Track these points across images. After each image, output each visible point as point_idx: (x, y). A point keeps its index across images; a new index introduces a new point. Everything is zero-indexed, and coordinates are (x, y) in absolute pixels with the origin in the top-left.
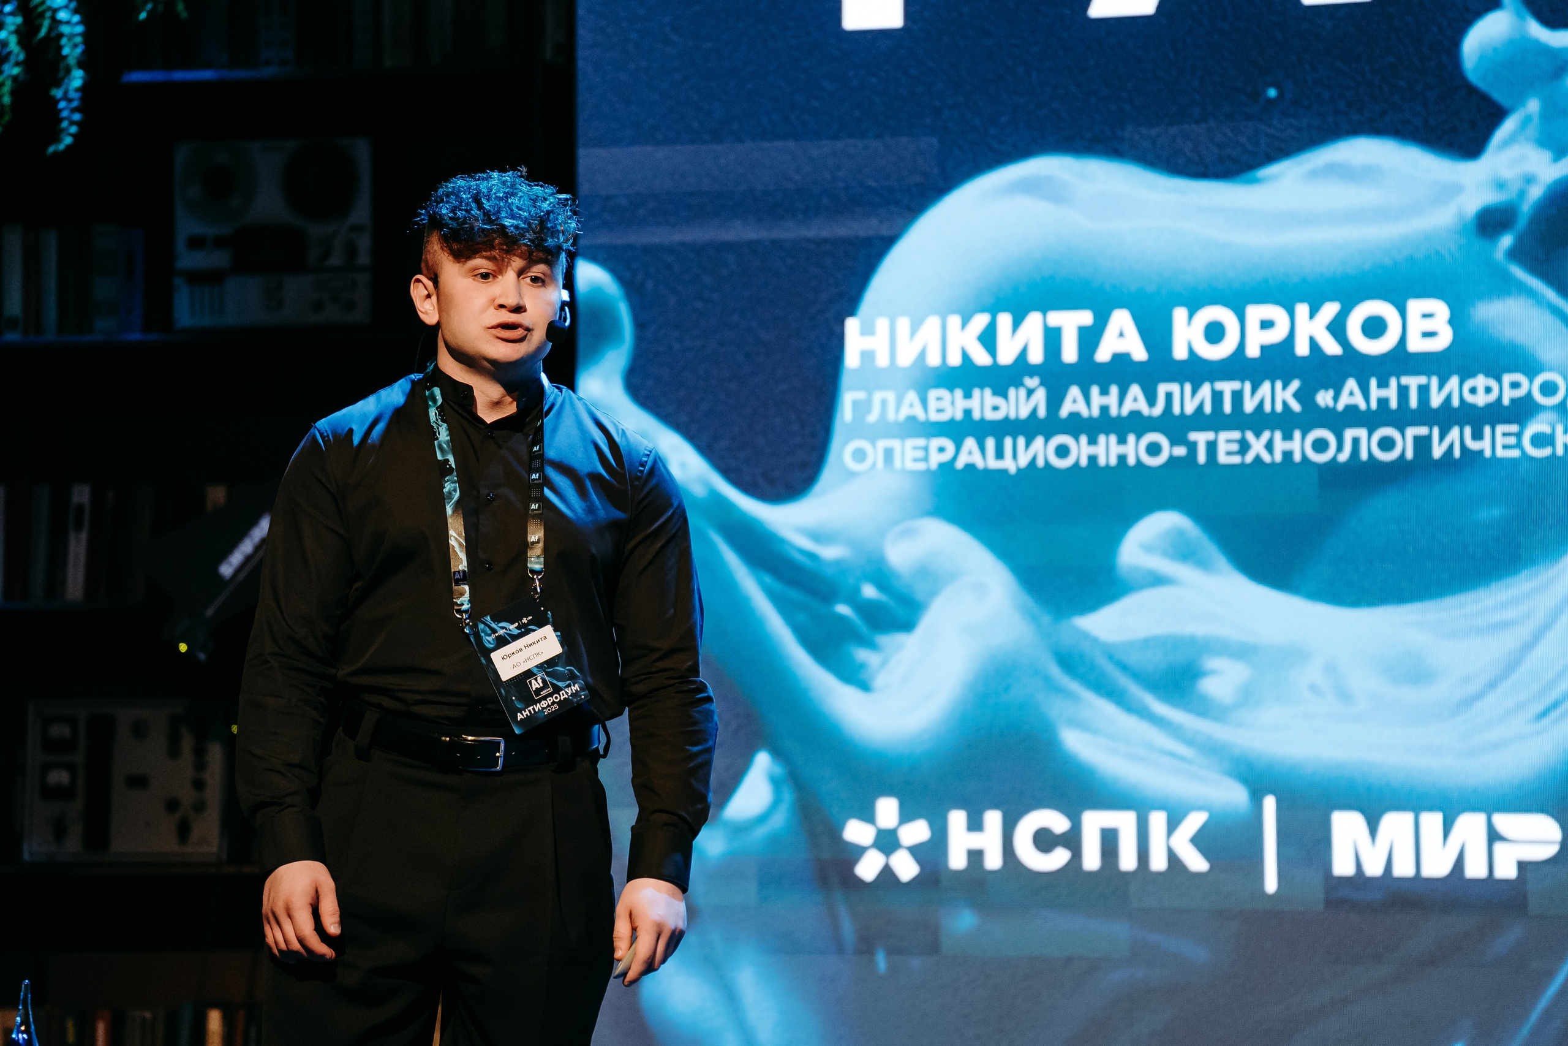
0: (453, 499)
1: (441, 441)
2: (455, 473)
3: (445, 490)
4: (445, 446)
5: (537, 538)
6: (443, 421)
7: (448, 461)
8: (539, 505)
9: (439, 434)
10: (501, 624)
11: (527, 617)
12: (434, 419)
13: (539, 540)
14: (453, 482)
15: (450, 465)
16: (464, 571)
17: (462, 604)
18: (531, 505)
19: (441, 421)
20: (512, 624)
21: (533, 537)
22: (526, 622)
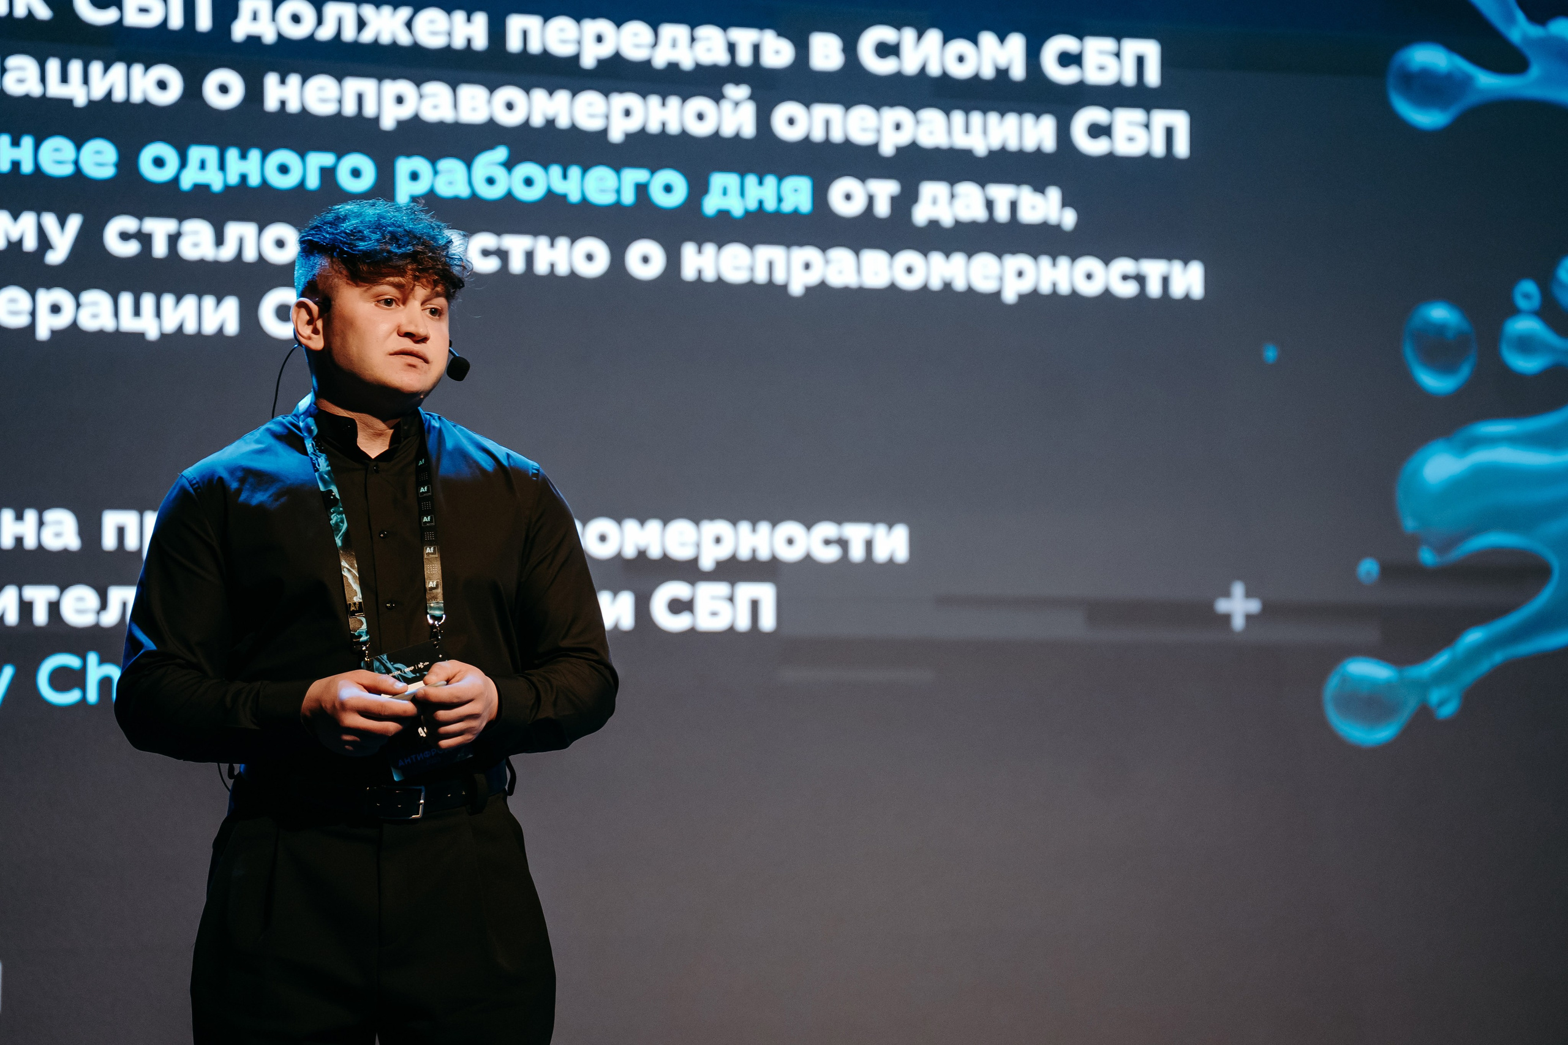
0: (341, 530)
1: (322, 472)
2: (340, 504)
3: (333, 522)
4: (326, 477)
5: (435, 583)
6: (321, 451)
7: (331, 491)
8: (434, 548)
9: (319, 465)
10: (396, 666)
11: (424, 663)
12: (312, 450)
13: (437, 585)
14: (340, 513)
15: (334, 496)
16: (360, 603)
17: (360, 636)
18: (426, 548)
19: (319, 452)
20: (408, 667)
21: (431, 583)
22: (422, 667)
